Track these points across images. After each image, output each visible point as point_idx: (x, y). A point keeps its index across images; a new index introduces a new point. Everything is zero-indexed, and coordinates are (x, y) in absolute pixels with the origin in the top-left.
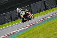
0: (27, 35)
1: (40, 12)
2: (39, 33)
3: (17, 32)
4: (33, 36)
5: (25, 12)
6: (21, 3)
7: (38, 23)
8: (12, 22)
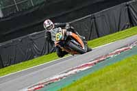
0: (85, 86)
1: (118, 31)
2: (115, 80)
3: (61, 78)
4: (101, 87)
5: (64, 30)
6: (72, 10)
7: (112, 56)
8: (49, 55)
